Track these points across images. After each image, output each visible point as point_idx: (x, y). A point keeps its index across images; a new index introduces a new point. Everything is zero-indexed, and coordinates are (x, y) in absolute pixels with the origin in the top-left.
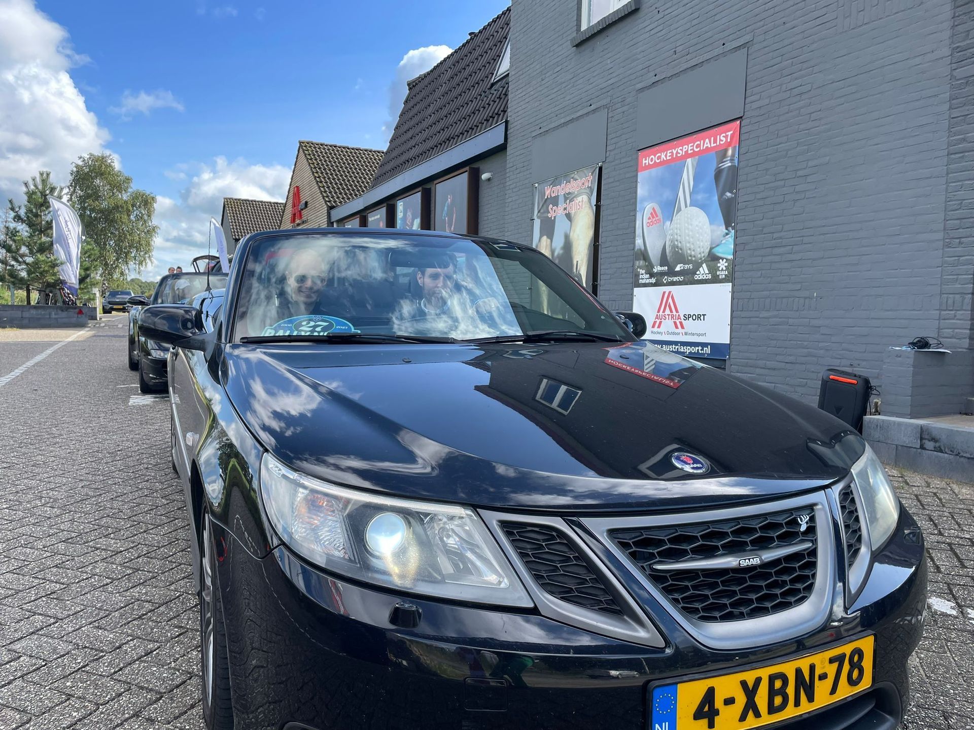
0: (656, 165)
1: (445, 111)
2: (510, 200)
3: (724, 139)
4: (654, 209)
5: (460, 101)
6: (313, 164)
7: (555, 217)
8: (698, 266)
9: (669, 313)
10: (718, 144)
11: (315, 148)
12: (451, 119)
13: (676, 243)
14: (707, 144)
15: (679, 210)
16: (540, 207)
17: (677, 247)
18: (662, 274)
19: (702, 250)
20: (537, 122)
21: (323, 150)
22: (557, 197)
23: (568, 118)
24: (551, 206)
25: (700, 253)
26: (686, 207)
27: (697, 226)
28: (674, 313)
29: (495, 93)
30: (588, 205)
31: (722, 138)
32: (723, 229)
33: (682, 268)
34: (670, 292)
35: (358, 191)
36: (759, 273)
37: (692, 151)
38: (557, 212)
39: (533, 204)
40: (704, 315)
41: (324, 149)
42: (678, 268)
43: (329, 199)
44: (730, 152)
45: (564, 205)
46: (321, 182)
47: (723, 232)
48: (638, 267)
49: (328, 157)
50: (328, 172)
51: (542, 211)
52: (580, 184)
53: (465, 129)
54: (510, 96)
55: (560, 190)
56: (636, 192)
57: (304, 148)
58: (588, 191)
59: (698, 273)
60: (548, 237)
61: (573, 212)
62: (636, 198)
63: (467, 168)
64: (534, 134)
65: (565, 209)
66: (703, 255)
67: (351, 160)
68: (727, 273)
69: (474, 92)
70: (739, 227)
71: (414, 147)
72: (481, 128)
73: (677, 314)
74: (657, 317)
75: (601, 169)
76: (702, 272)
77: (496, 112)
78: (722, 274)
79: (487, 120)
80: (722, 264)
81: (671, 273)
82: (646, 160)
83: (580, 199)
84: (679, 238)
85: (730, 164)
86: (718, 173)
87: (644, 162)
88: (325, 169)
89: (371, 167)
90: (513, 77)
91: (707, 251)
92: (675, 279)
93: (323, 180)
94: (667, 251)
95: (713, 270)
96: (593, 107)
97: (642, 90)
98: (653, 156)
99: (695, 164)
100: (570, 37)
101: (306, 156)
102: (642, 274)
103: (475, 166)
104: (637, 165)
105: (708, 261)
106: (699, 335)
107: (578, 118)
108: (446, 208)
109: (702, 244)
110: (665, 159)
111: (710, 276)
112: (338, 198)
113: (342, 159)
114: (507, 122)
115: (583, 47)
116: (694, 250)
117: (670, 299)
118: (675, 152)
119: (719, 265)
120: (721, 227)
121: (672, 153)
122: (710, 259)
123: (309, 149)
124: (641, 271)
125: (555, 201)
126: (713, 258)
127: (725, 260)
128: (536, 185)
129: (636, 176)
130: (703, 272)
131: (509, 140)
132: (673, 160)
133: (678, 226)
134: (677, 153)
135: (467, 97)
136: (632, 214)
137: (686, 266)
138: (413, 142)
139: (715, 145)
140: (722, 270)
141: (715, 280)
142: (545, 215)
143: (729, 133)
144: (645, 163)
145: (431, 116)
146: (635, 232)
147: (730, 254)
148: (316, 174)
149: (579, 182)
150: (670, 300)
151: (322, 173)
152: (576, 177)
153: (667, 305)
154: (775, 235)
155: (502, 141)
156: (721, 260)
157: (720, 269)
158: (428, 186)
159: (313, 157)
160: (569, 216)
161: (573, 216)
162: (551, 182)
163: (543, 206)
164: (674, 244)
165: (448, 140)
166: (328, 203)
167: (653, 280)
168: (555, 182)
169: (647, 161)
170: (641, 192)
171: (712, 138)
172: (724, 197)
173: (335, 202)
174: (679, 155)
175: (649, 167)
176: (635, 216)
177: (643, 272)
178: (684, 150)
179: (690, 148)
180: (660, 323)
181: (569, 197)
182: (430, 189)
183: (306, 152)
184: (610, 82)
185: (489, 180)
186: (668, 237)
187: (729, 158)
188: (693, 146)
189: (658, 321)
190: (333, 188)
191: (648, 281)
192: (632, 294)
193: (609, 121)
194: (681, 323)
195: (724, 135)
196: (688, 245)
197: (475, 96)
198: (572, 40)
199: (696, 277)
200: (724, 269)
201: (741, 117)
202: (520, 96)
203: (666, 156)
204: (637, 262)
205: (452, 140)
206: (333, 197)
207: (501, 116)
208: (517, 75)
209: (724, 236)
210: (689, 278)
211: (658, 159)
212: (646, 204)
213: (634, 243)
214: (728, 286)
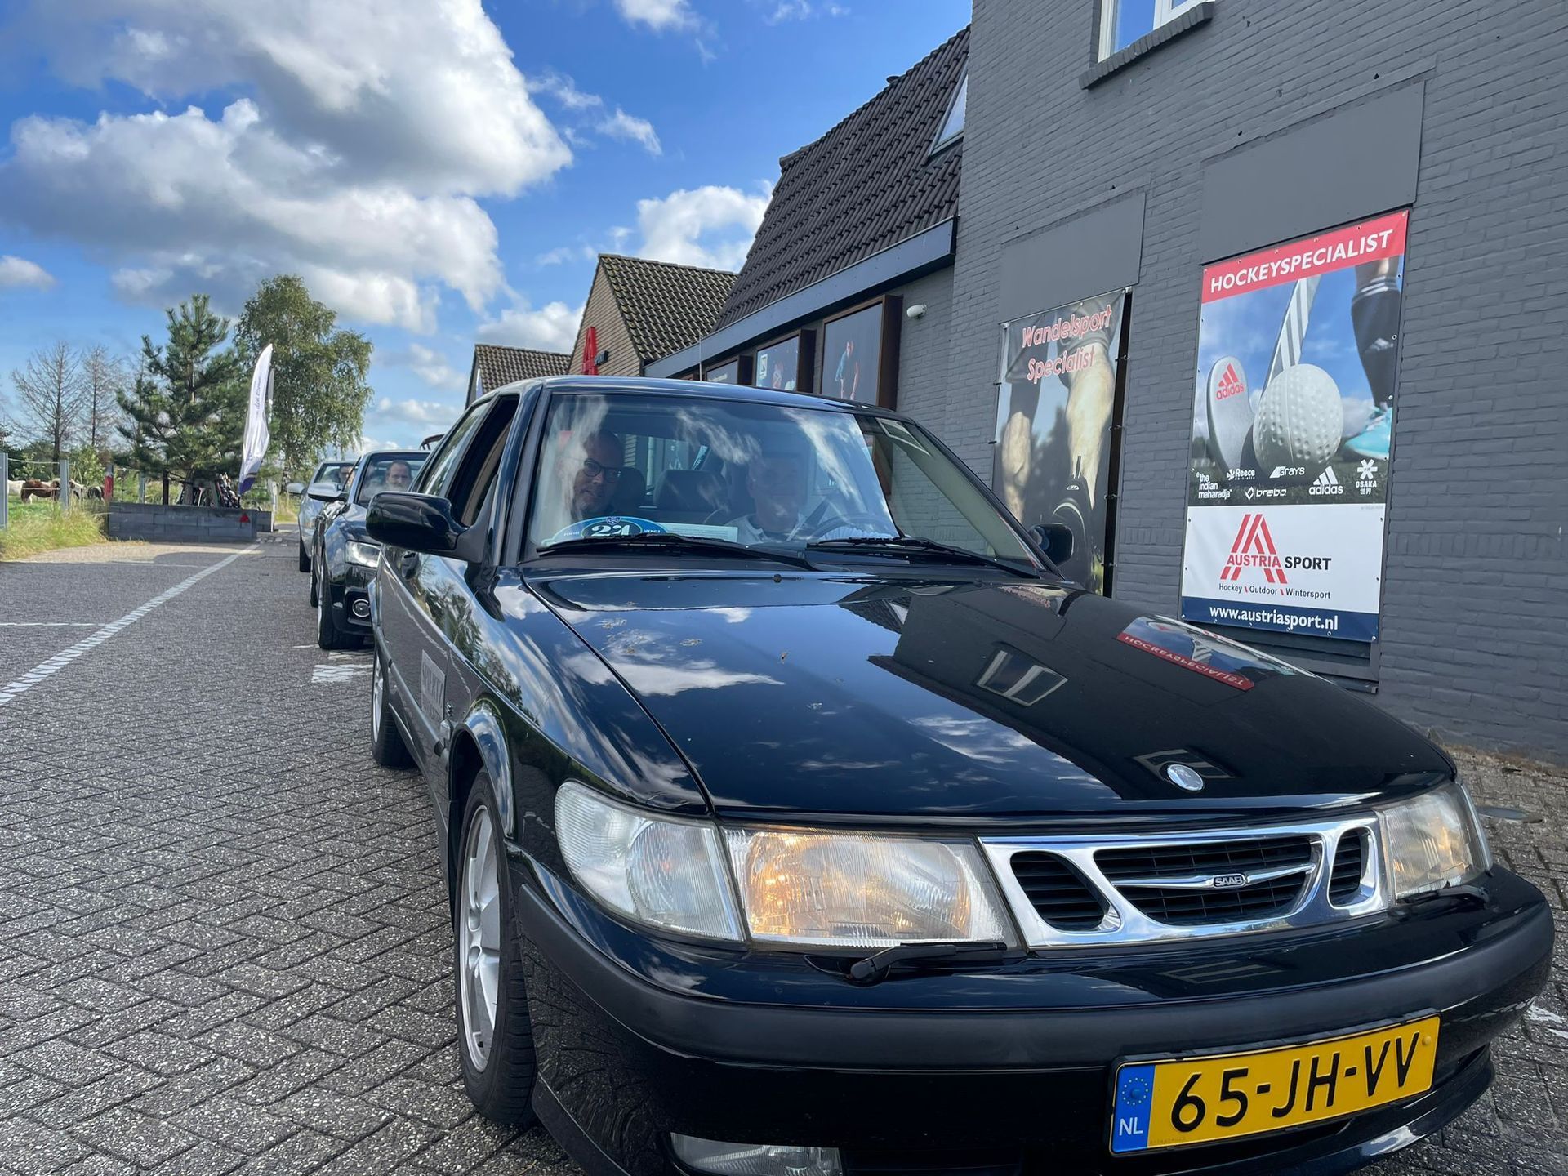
0: (1236, 290)
1: (844, 204)
2: (958, 349)
3: (1375, 244)
4: (1229, 368)
5: (871, 187)
6: (620, 291)
7: (1039, 380)
8: (1315, 470)
9: (1256, 553)
10: (1362, 252)
11: (623, 266)
12: (855, 217)
13: (1273, 429)
14: (1340, 252)
15: (1280, 369)
16: (1013, 362)
17: (1275, 435)
18: (1245, 483)
19: (1325, 442)
20: (1012, 218)
21: (636, 271)
22: (1044, 347)
23: (1068, 212)
24: (1032, 361)
25: (1320, 448)
26: (1293, 363)
27: (1313, 398)
28: (1267, 553)
29: (935, 172)
30: (1103, 360)
31: (1370, 242)
32: (1369, 405)
33: (1284, 474)
34: (1258, 517)
35: (691, 335)
36: (1444, 487)
37: (1309, 266)
38: (1045, 373)
39: (999, 358)
40: (1327, 560)
41: (638, 268)
42: (1276, 474)
43: (644, 347)
44: (1385, 267)
45: (1058, 360)
46: (632, 320)
47: (1369, 409)
48: (1197, 470)
49: (644, 281)
50: (644, 304)
51: (1015, 369)
52: (1090, 324)
53: (879, 233)
54: (964, 175)
55: (1052, 334)
56: (1196, 338)
57: (607, 266)
58: (1103, 335)
59: (1316, 482)
60: (1025, 414)
61: (1073, 372)
62: (1196, 349)
63: (882, 297)
64: (1005, 239)
65: (1059, 366)
66: (1326, 451)
67: (680, 287)
68: (1375, 485)
69: (896, 173)
70: (1402, 402)
71: (790, 263)
72: (908, 230)
73: (1273, 556)
74: (1231, 560)
75: (1129, 297)
76: (1325, 482)
77: (936, 203)
78: (1366, 487)
79: (920, 218)
80: (1367, 469)
81: (1263, 481)
82: (1217, 281)
83: (1087, 349)
84: (1278, 420)
85: (1385, 289)
86: (1360, 306)
87: (1213, 285)
88: (638, 300)
89: (712, 298)
90: (971, 144)
91: (1335, 444)
92: (1270, 493)
93: (634, 317)
94: (1256, 442)
95: (1348, 479)
96: (1116, 191)
97: (1213, 159)
98: (1231, 275)
99: (1314, 288)
100: (1079, 73)
101: (609, 279)
102: (1204, 483)
103: (896, 293)
104: (1200, 289)
105: (1339, 462)
106: (1316, 595)
107: (1088, 211)
108: (842, 364)
109: (1324, 431)
110: (1255, 280)
111: (1340, 490)
112: (658, 346)
113: (666, 285)
114: (956, 219)
115: (1100, 91)
116: (1307, 442)
117: (1259, 527)
118: (1275, 267)
119: (1359, 470)
120: (1365, 402)
121: (1270, 269)
122: (1341, 459)
123: (614, 267)
124: (1202, 476)
125: (1040, 353)
126: (1347, 458)
127: (1372, 462)
128: (1007, 325)
129: (1198, 309)
130: (1328, 480)
131: (958, 250)
132: (1272, 280)
133: (1277, 398)
134: (1280, 268)
135: (884, 180)
136: (1187, 375)
137: (1292, 470)
138: (787, 256)
139: (1356, 254)
140: (1367, 479)
141: (1351, 496)
142: (1022, 376)
143: (1385, 234)
144: (1216, 288)
145: (819, 213)
146: (1191, 408)
147: (1382, 451)
148: (623, 308)
149: (1087, 320)
150: (1259, 531)
151: (634, 306)
152: (1082, 311)
153: (1253, 537)
154: (1479, 419)
155: (946, 251)
156: (1364, 462)
157: (1363, 477)
158: (810, 328)
159: (619, 280)
160: (1065, 379)
161: (1073, 377)
162: (1032, 321)
163: (1017, 360)
164: (1269, 430)
165: (849, 250)
166: (643, 355)
167: (1226, 494)
168: (1044, 319)
169: (1219, 284)
170: (1206, 336)
171: (1351, 243)
172: (1373, 347)
173: (653, 353)
174: (1282, 273)
175: (1224, 293)
176: (1193, 379)
177: (1207, 478)
178: (1294, 264)
179: (1305, 260)
180: (1238, 570)
181: (1066, 346)
182: (814, 332)
183: (610, 273)
184: (1151, 147)
185: (919, 317)
186: (1257, 418)
187: (1384, 278)
188: (1312, 256)
189: (1233, 567)
190: (651, 330)
191: (1214, 495)
192: (1184, 517)
193: (1149, 212)
194: (1280, 572)
195: (1375, 236)
196: (1296, 433)
197: (898, 179)
198: (1082, 78)
199: (1313, 491)
200: (1371, 477)
201: (1411, 205)
202: (981, 174)
203: (1257, 274)
204: (1196, 461)
205: (856, 251)
206: (650, 345)
207: (945, 209)
208: (976, 141)
209: (1372, 418)
210: (1298, 491)
211: (1241, 280)
212: (1215, 358)
213: (1190, 427)
214: (1380, 509)
